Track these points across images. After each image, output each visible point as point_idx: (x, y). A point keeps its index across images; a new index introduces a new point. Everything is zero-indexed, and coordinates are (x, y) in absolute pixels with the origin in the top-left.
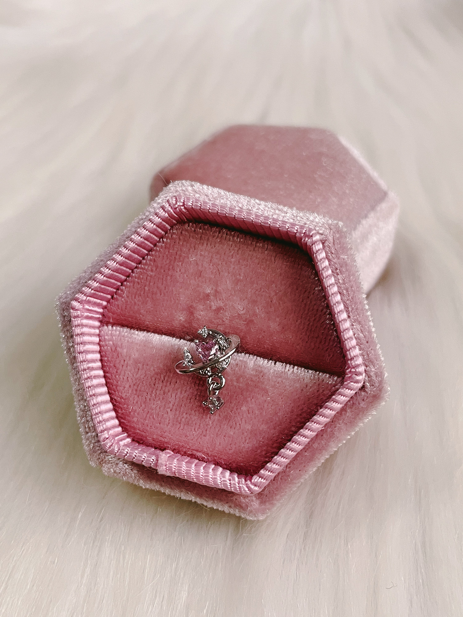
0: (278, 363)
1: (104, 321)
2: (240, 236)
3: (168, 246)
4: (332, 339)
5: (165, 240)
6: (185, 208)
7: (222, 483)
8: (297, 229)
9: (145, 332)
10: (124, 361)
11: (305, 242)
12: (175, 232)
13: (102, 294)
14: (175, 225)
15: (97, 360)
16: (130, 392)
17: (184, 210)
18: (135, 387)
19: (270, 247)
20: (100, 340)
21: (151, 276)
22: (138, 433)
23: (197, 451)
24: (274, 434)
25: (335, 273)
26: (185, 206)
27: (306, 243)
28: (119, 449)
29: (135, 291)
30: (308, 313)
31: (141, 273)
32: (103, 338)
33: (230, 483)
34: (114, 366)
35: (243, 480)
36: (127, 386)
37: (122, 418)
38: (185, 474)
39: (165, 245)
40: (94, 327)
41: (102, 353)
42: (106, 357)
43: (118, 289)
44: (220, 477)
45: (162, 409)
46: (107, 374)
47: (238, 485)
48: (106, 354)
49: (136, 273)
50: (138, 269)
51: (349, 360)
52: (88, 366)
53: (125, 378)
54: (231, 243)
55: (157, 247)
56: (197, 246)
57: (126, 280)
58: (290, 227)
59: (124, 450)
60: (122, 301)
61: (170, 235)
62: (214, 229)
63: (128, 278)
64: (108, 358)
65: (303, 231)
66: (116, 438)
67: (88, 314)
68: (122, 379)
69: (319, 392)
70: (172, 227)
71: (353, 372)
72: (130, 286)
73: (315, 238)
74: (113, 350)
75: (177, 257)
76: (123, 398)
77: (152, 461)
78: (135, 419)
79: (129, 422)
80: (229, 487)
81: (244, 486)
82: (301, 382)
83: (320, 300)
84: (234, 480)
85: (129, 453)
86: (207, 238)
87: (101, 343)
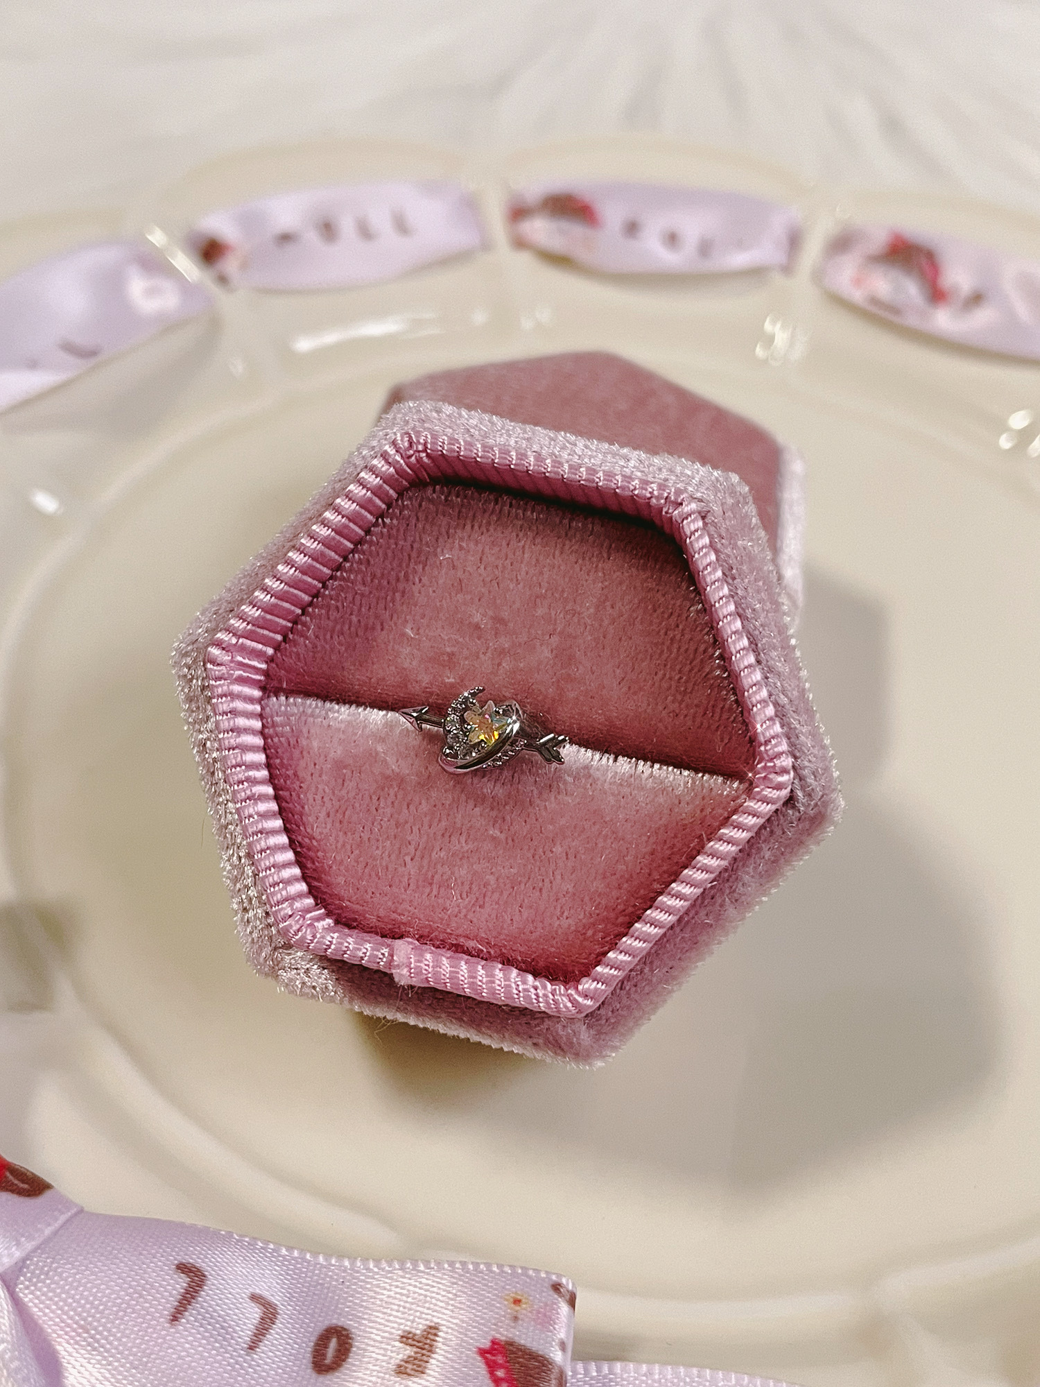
0: (620, 758)
1: (270, 687)
2: (538, 508)
3: (394, 532)
4: (727, 706)
5: (387, 521)
6: (428, 456)
7: (521, 994)
8: (650, 490)
9: (354, 707)
10: (315, 764)
11: (668, 515)
12: (407, 505)
13: (266, 632)
14: (407, 489)
15: (260, 765)
16: (329, 826)
17: (425, 460)
18: (339, 816)
19: (597, 528)
20: (263, 724)
21: (362, 595)
22: (346, 907)
23: (467, 937)
24: (618, 899)
25: (729, 577)
26: (429, 451)
27: (671, 518)
28: (314, 936)
29: (331, 624)
30: (677, 659)
31: (341, 588)
32: (269, 720)
33: (537, 995)
34: (295, 775)
35: (562, 987)
36: (322, 815)
37: (314, 879)
38: (448, 981)
39: (388, 531)
40: (251, 700)
41: (268, 751)
42: (277, 758)
43: (295, 622)
44: (515, 983)
45: (393, 857)
46: (281, 792)
47: (551, 997)
48: (277, 752)
49: (333, 589)
50: (336, 581)
51: (761, 745)
52: (246, 774)
53: (318, 797)
54: (520, 523)
55: (372, 536)
56: (452, 531)
57: (311, 604)
58: (637, 487)
59: (323, 937)
60: (306, 646)
61: (397, 511)
62: (485, 495)
63: (315, 600)
64: (282, 759)
65: (662, 494)
66: (308, 916)
67: (241, 672)
68: (311, 800)
69: (704, 813)
70: (401, 495)
71: (770, 767)
72: (320, 616)
73: (686, 509)
74: (292, 745)
75: (414, 554)
76: (314, 838)
77: (381, 957)
78: (341, 880)
79: (328, 885)
80: (535, 1001)
81: (564, 999)
82: (667, 794)
83: (701, 631)
84: (545, 987)
85: (334, 942)
86: (471, 514)
87: (266, 731)
